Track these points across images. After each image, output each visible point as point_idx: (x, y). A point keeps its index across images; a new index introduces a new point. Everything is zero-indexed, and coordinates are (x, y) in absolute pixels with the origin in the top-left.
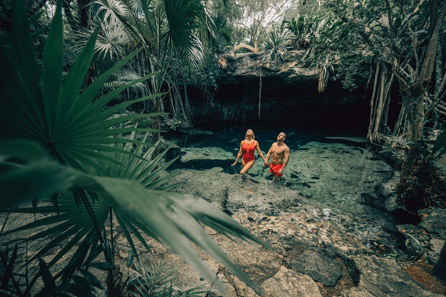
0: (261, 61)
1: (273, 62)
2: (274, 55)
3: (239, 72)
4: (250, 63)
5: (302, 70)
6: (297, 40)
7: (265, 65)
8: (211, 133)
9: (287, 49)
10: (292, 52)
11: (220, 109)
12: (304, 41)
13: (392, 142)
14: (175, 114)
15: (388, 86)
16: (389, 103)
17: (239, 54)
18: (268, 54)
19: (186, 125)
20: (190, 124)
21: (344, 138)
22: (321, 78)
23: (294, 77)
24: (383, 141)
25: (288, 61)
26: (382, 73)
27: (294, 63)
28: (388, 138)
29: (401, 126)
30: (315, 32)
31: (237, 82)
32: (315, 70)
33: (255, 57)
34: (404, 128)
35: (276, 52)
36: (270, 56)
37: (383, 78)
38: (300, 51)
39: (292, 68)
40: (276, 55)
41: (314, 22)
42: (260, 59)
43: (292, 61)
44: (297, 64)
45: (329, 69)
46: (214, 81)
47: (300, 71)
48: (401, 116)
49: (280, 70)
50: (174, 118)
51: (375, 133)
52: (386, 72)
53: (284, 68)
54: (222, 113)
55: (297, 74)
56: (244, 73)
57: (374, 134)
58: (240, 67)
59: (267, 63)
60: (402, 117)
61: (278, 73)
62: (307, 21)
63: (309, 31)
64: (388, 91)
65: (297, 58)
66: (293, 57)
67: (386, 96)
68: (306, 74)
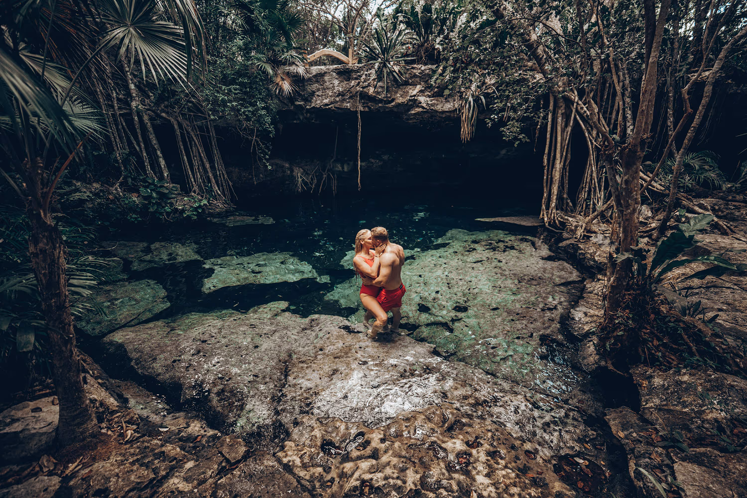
0: (359, 83)
1: (380, 84)
2: (382, 72)
3: (319, 102)
4: (338, 86)
5: (431, 101)
6: (422, 45)
7: (365, 90)
8: (271, 221)
9: (405, 61)
10: (413, 68)
11: (289, 172)
12: (434, 49)
13: (576, 227)
14: (195, 185)
15: (567, 133)
16: (568, 161)
17: (316, 67)
18: (370, 69)
19: (220, 205)
20: (227, 204)
21: (505, 220)
22: (464, 117)
23: (418, 113)
24: (563, 224)
25: (406, 83)
26: (558, 112)
27: (419, 88)
28: (570, 219)
29: (587, 199)
30: (451, 33)
31: (315, 121)
32: (454, 101)
33: (347, 75)
34: (592, 203)
35: (385, 66)
36: (374, 72)
37: (560, 120)
38: (426, 67)
39: (415, 96)
40: (385, 71)
41: (450, 16)
42: (356, 79)
43: (414, 85)
44: (423, 89)
45: (477, 100)
46: (268, 119)
47: (429, 102)
48: (586, 183)
49: (393, 100)
50: (193, 194)
51: (552, 210)
52: (563, 111)
53: (401, 96)
54: (292, 178)
55: (423, 107)
56: (327, 105)
57: (550, 212)
58: (319, 93)
59: (369, 85)
60: (588, 184)
61: (390, 105)
62: (437, 12)
63: (441, 31)
64: (567, 141)
65: (423, 79)
66: (415, 76)
67: (565, 151)
68: (439, 108)
